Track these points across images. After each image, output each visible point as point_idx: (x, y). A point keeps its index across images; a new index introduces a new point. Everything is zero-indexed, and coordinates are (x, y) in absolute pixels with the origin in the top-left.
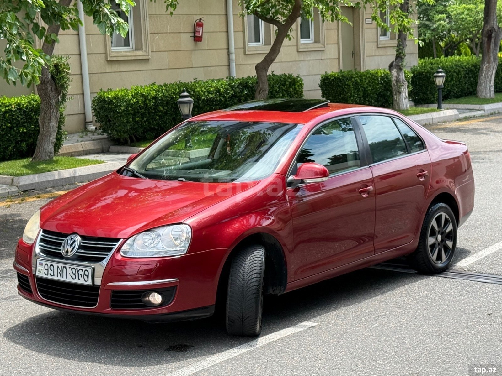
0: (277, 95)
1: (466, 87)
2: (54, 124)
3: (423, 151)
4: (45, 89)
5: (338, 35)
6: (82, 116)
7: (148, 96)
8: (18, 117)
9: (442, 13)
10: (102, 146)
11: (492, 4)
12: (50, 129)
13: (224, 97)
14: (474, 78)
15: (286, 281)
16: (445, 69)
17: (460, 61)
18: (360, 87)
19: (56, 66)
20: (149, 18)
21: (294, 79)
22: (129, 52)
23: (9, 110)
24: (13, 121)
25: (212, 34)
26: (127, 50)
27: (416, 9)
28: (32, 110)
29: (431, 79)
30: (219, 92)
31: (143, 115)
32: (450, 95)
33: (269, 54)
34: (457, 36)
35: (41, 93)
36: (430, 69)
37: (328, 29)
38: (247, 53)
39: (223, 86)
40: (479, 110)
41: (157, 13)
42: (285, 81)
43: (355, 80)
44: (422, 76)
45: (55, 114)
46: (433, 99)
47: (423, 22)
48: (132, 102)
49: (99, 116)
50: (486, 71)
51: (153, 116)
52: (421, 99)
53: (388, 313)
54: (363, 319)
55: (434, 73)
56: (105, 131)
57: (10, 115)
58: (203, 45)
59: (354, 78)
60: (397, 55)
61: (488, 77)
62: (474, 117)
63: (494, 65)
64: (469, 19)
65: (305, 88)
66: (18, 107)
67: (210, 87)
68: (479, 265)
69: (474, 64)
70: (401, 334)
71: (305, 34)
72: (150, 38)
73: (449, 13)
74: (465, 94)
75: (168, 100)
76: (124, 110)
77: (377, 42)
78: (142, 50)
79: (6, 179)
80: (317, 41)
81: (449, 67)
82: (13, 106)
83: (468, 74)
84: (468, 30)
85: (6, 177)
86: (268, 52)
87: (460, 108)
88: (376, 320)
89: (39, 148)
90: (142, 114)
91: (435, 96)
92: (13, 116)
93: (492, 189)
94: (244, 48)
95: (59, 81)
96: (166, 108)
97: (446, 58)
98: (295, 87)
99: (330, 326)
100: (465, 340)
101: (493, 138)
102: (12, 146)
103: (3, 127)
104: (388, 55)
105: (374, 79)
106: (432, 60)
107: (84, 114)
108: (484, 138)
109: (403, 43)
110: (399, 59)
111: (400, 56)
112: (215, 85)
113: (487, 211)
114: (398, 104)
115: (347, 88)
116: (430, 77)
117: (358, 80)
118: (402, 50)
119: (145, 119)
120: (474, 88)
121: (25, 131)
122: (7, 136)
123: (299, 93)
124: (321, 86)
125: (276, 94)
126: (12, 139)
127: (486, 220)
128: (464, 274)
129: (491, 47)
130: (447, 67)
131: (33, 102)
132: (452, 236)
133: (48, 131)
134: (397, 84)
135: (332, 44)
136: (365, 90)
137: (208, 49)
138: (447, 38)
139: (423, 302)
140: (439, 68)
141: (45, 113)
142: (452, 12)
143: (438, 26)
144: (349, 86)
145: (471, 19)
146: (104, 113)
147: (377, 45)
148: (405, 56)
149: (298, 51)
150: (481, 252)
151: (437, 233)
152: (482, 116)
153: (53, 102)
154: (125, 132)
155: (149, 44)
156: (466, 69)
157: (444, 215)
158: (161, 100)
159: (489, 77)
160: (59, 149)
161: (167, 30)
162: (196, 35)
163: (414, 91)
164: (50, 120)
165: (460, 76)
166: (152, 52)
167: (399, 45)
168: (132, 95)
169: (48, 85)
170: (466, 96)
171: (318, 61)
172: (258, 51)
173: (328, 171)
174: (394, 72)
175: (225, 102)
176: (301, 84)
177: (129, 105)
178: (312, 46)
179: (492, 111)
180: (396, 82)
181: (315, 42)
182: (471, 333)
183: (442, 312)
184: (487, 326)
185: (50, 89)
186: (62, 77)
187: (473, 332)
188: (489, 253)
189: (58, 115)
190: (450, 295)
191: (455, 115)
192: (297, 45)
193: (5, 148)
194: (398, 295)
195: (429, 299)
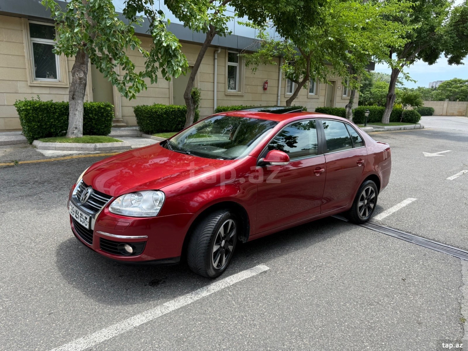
1: (377, 118)
2: (192, 118)
3: (362, 147)
5: (326, 92)
8: (178, 114)
9: (368, 91)
11: (393, 84)
14: (381, 115)
15: (248, 235)
16: (369, 110)
17: (376, 108)
19: (194, 92)
20: (245, 78)
22: (235, 92)
23: (174, 110)
24: (176, 115)
25: (272, 87)
28: (184, 111)
29: (363, 113)
32: (370, 121)
33: (292, 96)
35: (187, 104)
36: (363, 110)
38: (286, 97)
40: (382, 128)
41: (249, 76)
44: (359, 112)
50: (386, 113)
52: (358, 121)
53: (324, 264)
54: (305, 268)
55: (365, 111)
57: (174, 113)
58: (267, 91)
62: (380, 131)
63: (391, 110)
64: (378, 94)
66: (178, 110)
68: (389, 220)
69: (381, 110)
71: (311, 91)
72: (245, 87)
74: (376, 121)
78: (241, 91)
80: (316, 94)
81: (371, 109)
82: (176, 109)
83: (379, 113)
84: (377, 98)
87: (374, 126)
88: (314, 271)
91: (364, 121)
92: (176, 113)
94: (284, 94)
95: (195, 99)
97: (369, 106)
99: (278, 273)
100: (386, 316)
103: (171, 117)
104: (346, 102)
106: (364, 107)
109: (353, 97)
111: (351, 102)
118: (352, 100)
120: (380, 119)
121: (181, 120)
122: (173, 121)
126: (175, 123)
128: (379, 227)
129: (390, 102)
131: (184, 108)
132: (374, 201)
133: (189, 121)
134: (348, 114)
135: (322, 96)
137: (269, 94)
139: (351, 254)
140: (367, 109)
141: (189, 113)
142: (372, 91)
143: (366, 96)
147: (342, 98)
148: (353, 103)
149: (307, 98)
150: (389, 209)
151: (365, 199)
152: (383, 131)
153: (192, 108)
155: (244, 89)
156: (378, 111)
157: (371, 188)
159: (388, 115)
161: (252, 84)
162: (265, 87)
163: (355, 118)
164: (190, 116)
165: (375, 113)
166: (245, 93)
167: (351, 98)
169: (190, 100)
171: (315, 102)
172: (290, 95)
173: (289, 157)
174: (347, 109)
178: (313, 96)
179: (388, 129)
181: (316, 95)
182: (391, 305)
183: (366, 270)
184: (403, 296)
185: (190, 102)
186: (196, 97)
187: (393, 304)
188: (395, 211)
189: (194, 114)
190: (371, 249)
191: (372, 129)
192: (307, 95)
193: (172, 127)
194: (334, 243)
195: (356, 251)
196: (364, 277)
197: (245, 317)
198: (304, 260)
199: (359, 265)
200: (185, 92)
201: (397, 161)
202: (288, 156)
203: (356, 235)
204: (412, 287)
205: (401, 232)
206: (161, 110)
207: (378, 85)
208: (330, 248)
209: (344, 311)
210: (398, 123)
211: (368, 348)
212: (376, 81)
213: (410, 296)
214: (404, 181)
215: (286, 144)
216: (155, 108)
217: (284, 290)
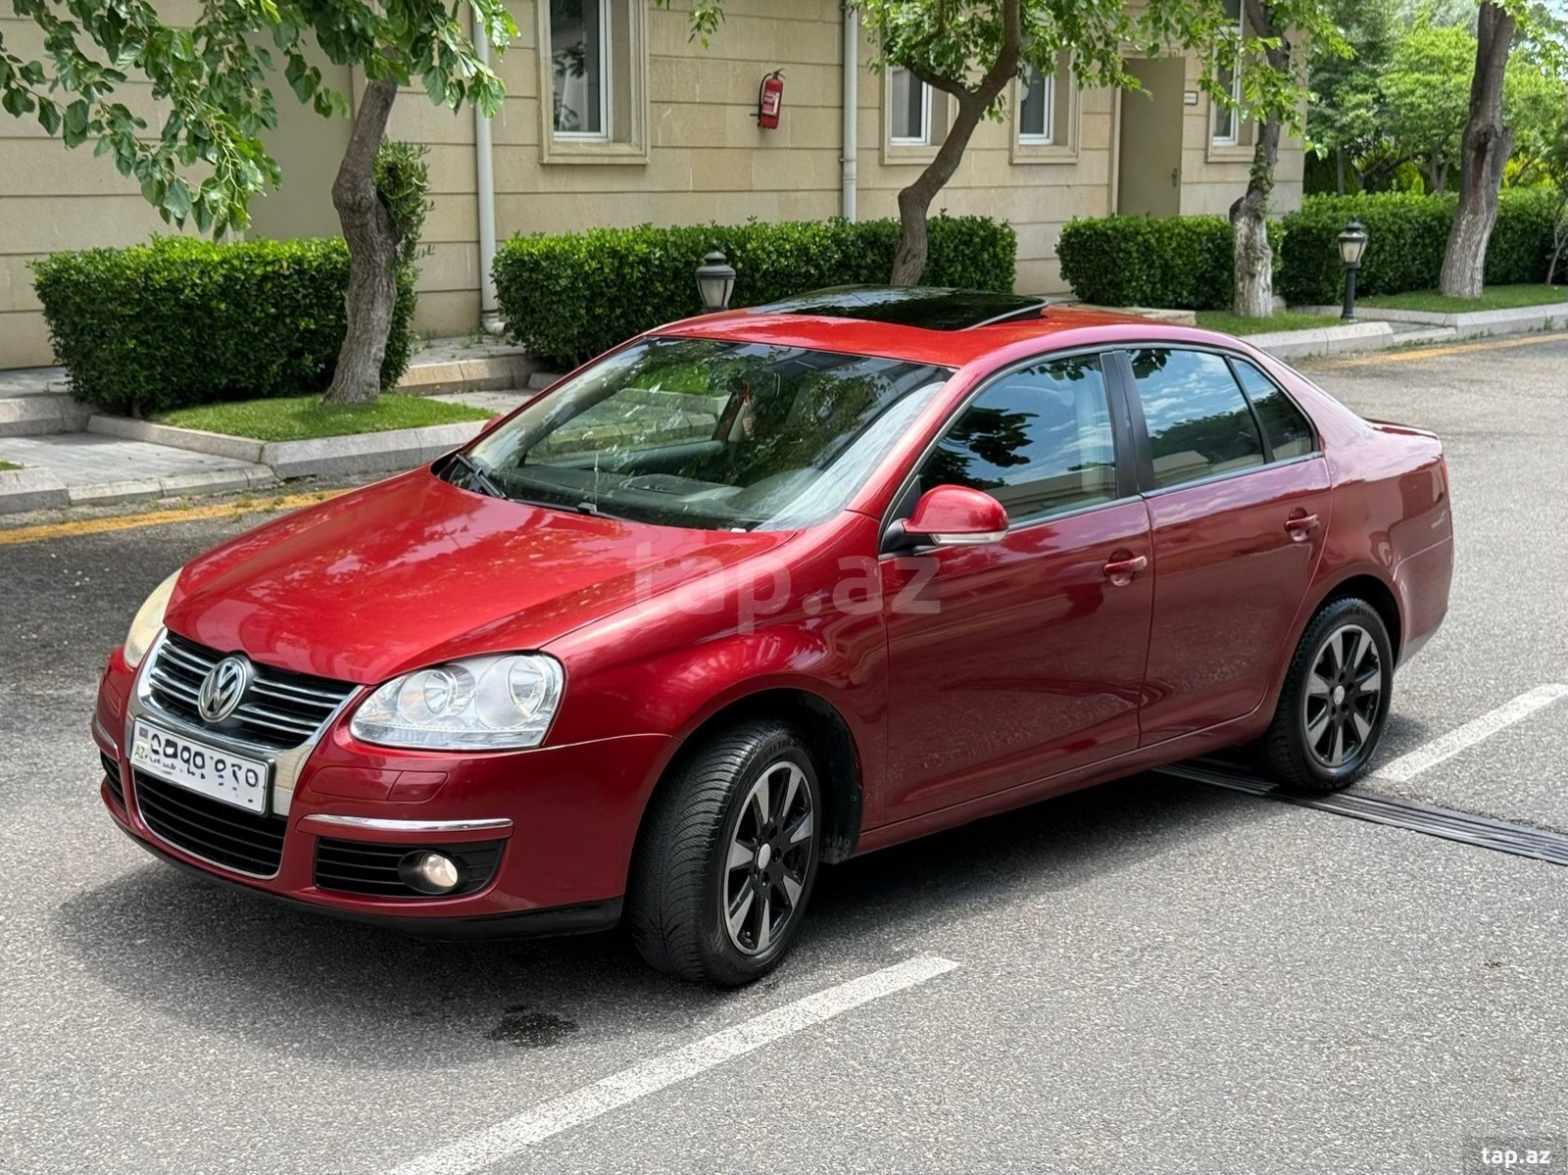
0: (950, 267)
1: (1413, 269)
2: (381, 315)
4: (361, 225)
5: (1113, 128)
6: (474, 296)
7: (627, 256)
8: (297, 292)
9: (1365, 90)
10: (511, 371)
11: (1494, 70)
12: (370, 327)
13: (817, 266)
14: (1436, 249)
15: (858, 827)
16: (1367, 223)
17: (1406, 206)
18: (1155, 257)
19: (391, 170)
20: (651, 64)
21: (995, 231)
22: (598, 145)
23: (274, 272)
24: (282, 300)
25: (804, 110)
26: (594, 140)
27: (1306, 71)
28: (332, 274)
29: (1330, 246)
30: (807, 255)
31: (613, 303)
32: (1373, 287)
33: (931, 166)
34: (1396, 147)
35: (350, 234)
36: (1329, 221)
37: (1089, 113)
38: (887, 161)
39: (817, 239)
40: (1443, 326)
41: (672, 53)
42: (972, 234)
43: (1145, 241)
44: (1309, 238)
45: (386, 289)
46: (1331, 294)
47: (1318, 109)
48: (587, 268)
49: (506, 298)
50: (1466, 232)
51: (637, 305)
52: (1302, 291)
53: (1171, 938)
54: (1096, 955)
55: (1339, 232)
56: (520, 335)
57: (274, 286)
58: (781, 135)
59: (1143, 235)
60: (1252, 182)
61: (1470, 247)
62: (1431, 343)
63: (1488, 220)
64: (1424, 106)
65: (1020, 253)
66: (297, 267)
67: (784, 240)
68: (1443, 779)
69: (1438, 214)
70: (1205, 1026)
71: (1031, 120)
72: (651, 113)
73: (1380, 91)
74: (1411, 285)
75: (677, 268)
76: (566, 287)
77: (1206, 150)
78: (630, 141)
79: (248, 447)
80: (1060, 141)
81: (1376, 218)
82: (285, 265)
83: (1421, 236)
84: (1421, 133)
85: (247, 443)
86: (931, 161)
87: (1396, 318)
88: (1134, 964)
89: (343, 372)
90: (609, 299)
91: (1338, 288)
92: (283, 289)
93: (1477, 541)
94: (881, 149)
95: (397, 207)
96: (672, 287)
97: (1370, 196)
98: (994, 251)
99: (995, 975)
100: (1404, 1067)
101: (1478, 400)
102: (278, 363)
103: (257, 314)
104: (1230, 183)
105: (1190, 239)
106: (1336, 201)
107: (480, 290)
108: (1454, 398)
109: (1269, 154)
110: (1255, 192)
111: (1258, 186)
112: (797, 235)
113: (1463, 606)
114: (1246, 302)
115: (1122, 259)
116: (1329, 240)
117: (1153, 241)
118: (1266, 172)
119: (618, 312)
120: (1433, 273)
121: (313, 327)
122: (267, 336)
123: (1006, 265)
124: (1060, 251)
125: (947, 265)
126: (278, 346)
127: (1462, 635)
128: (1397, 807)
129: (1484, 175)
130: (1372, 218)
131: (335, 255)
133: (366, 331)
134: (1247, 254)
135: (1096, 149)
136: (1167, 265)
137: (791, 149)
138: (1371, 152)
139: (1277, 905)
140: (1354, 220)
141: (360, 286)
142: (1388, 88)
143: (1353, 121)
144: (1129, 253)
145: (1431, 107)
146: (520, 292)
147: (1206, 157)
148: (1271, 185)
149: (1011, 164)
150: (1446, 736)
152: (1448, 342)
153: (382, 258)
154: (566, 341)
155: (648, 127)
156: (1417, 226)
158: (661, 265)
159: (1473, 248)
160: (399, 374)
161: (694, 95)
162: (765, 111)
163: (1286, 273)
164: (372, 303)
165: (1402, 241)
166: (652, 147)
167: (1258, 159)
168: (589, 252)
169: (369, 215)
170: (1412, 290)
171: (1059, 189)
172: (915, 157)
173: (1005, 514)
174: (1242, 225)
175: (819, 280)
176: (1012, 245)
177: (580, 274)
178: (1045, 151)
179: (1474, 331)
180: (1246, 248)
181: (1056, 143)
182: (1423, 1041)
183: (1334, 948)
184: (1470, 1015)
185: (373, 225)
186: (406, 198)
187: (1429, 1037)
188: (1471, 742)
189: (394, 292)
190: (1358, 883)
191: (1385, 336)
192: (1011, 149)
193: (262, 368)
194: (1207, 872)
195: (1297, 893)
196: (1325, 970)
197: (906, 1097)
198: (1091, 932)
199: (1308, 934)
200: (343, 171)
201: (1510, 510)
202: (999, 506)
203: (1299, 841)
204: (1505, 990)
205: (1494, 822)
206: (202, 272)
207: (1418, 52)
208: (1191, 888)
209: (1254, 1063)
210: (1536, 290)
211: (1337, 1142)
212: (1408, 21)
213: (1495, 1014)
214: (1531, 612)
215: (974, 448)
216: (170, 264)
217: (1028, 1020)
